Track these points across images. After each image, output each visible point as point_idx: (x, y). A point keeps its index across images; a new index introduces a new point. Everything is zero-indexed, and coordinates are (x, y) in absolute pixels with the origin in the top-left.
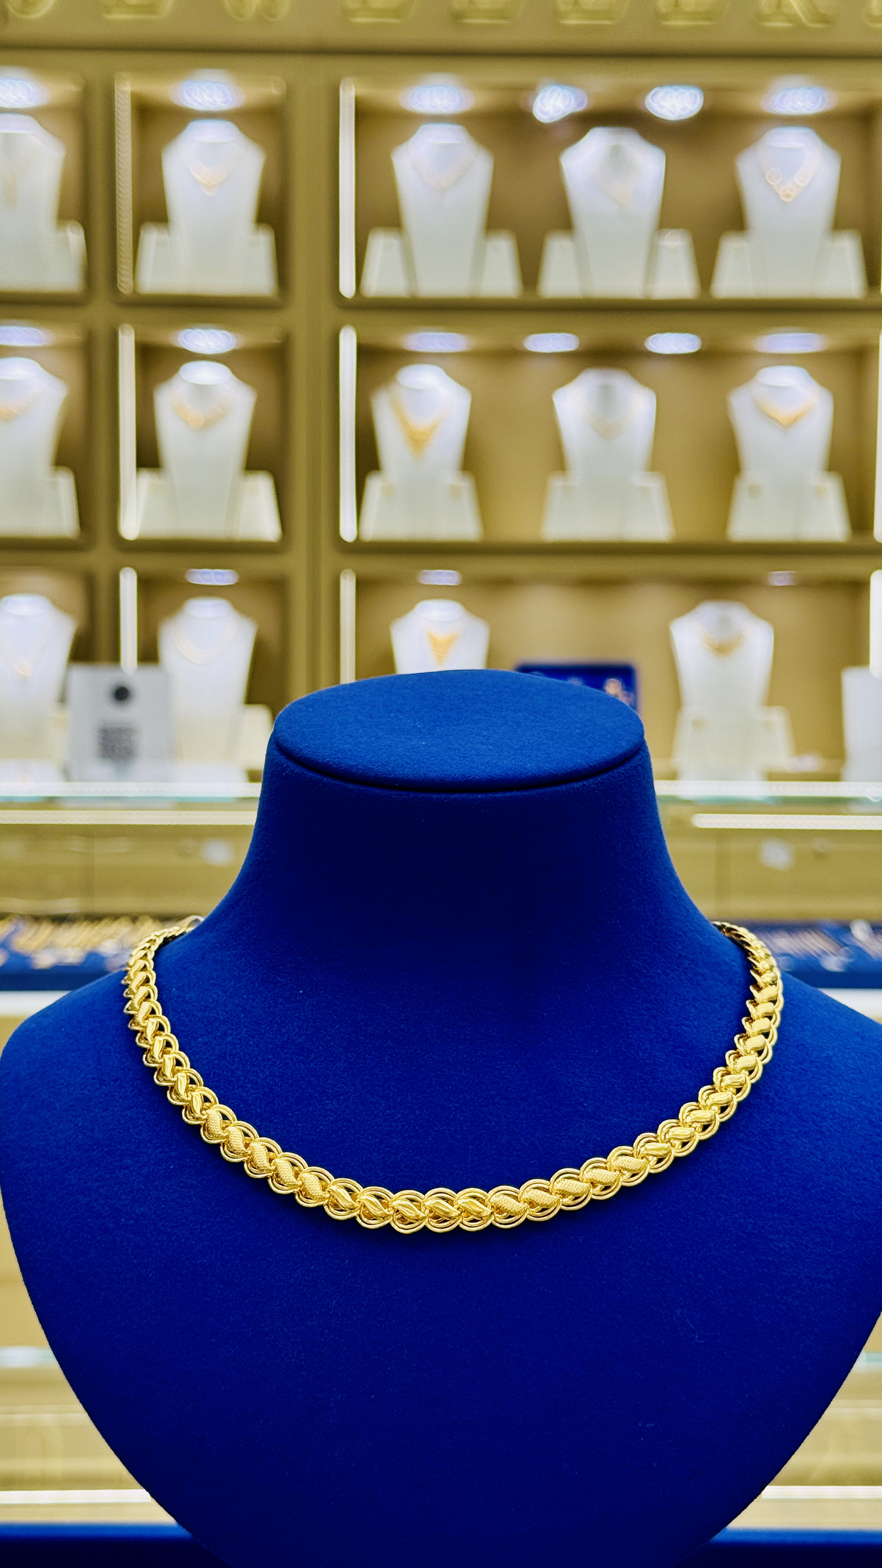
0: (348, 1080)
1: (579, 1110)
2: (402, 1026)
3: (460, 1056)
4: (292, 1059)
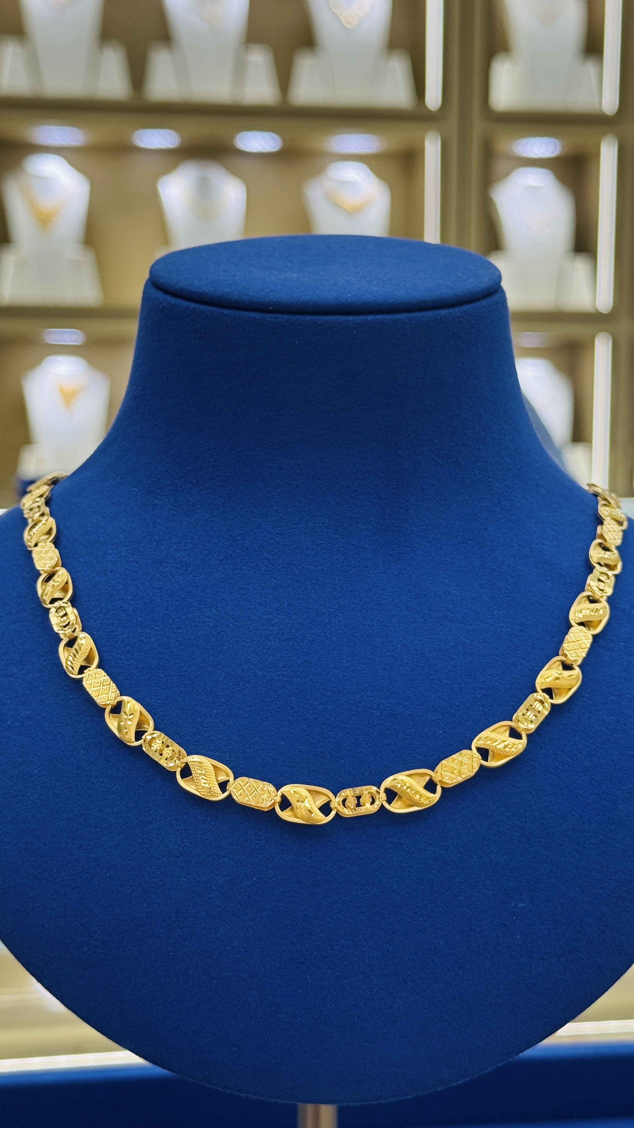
0: (226, 589)
1: (449, 616)
2: (277, 540)
3: (334, 566)
4: (171, 573)
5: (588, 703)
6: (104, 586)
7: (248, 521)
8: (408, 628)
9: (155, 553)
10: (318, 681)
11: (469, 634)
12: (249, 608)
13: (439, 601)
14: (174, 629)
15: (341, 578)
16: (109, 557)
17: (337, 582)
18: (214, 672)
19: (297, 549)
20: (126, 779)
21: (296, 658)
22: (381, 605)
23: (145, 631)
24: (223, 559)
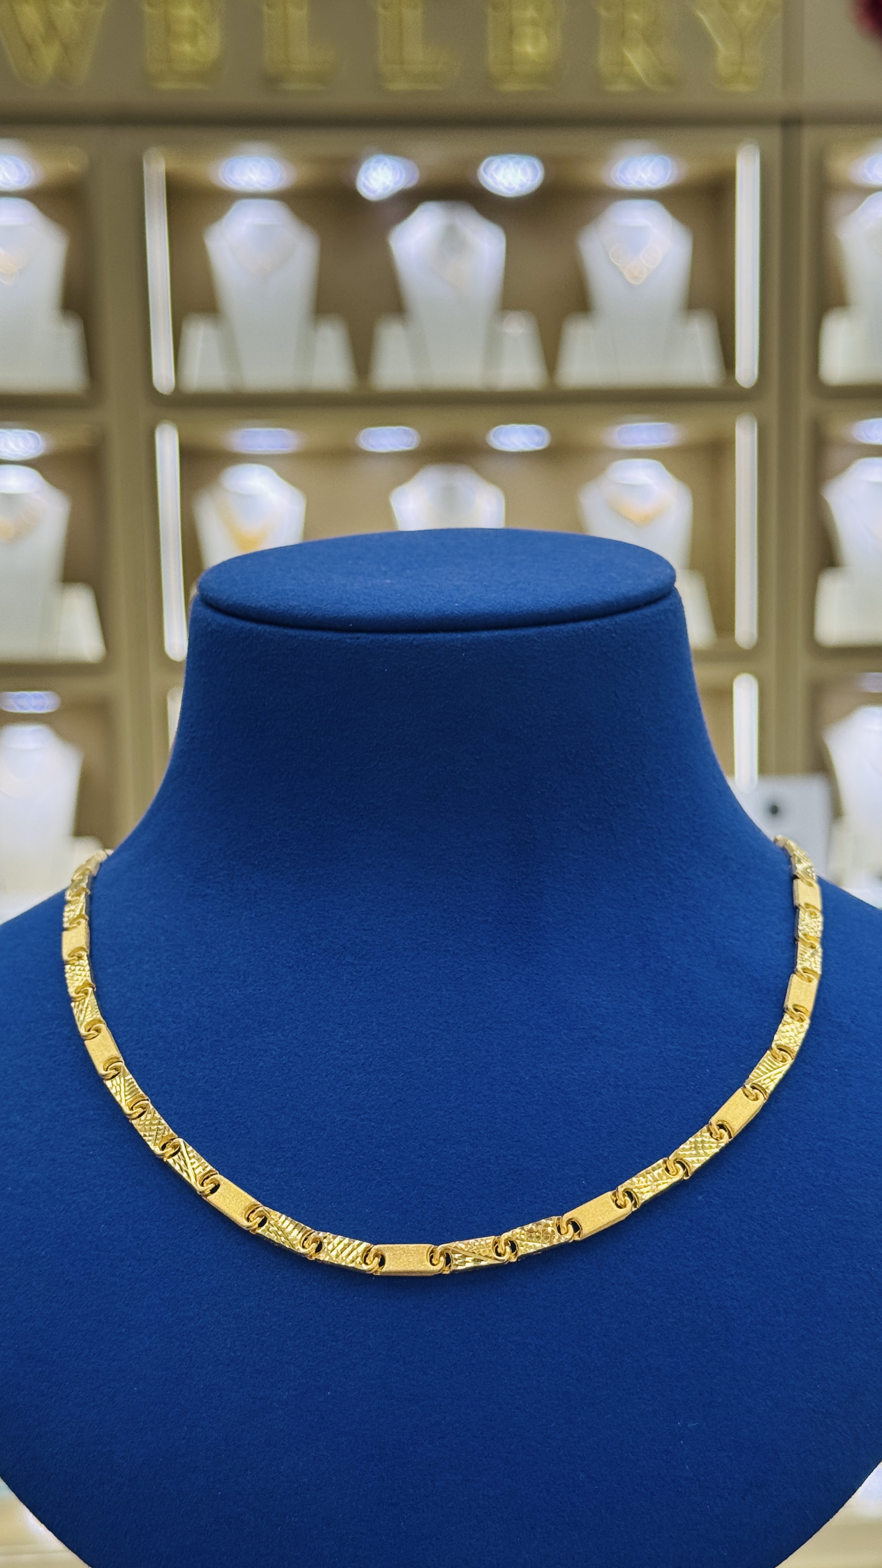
0: (296, 1005)
1: (596, 1036)
2: (364, 938)
3: (441, 972)
4: (224, 985)
5: (787, 1150)
6: (138, 1005)
7: (326, 914)
8: (539, 1054)
9: (204, 959)
10: (417, 1126)
11: (623, 1060)
12: (325, 1031)
13: (583, 1016)
14: (226, 1060)
15: (450, 988)
16: (146, 967)
17: (444, 993)
18: (278, 1117)
19: (390, 950)
20: (160, 1262)
21: (386, 1096)
22: (504, 1022)
23: (189, 1064)
24: (292, 966)
